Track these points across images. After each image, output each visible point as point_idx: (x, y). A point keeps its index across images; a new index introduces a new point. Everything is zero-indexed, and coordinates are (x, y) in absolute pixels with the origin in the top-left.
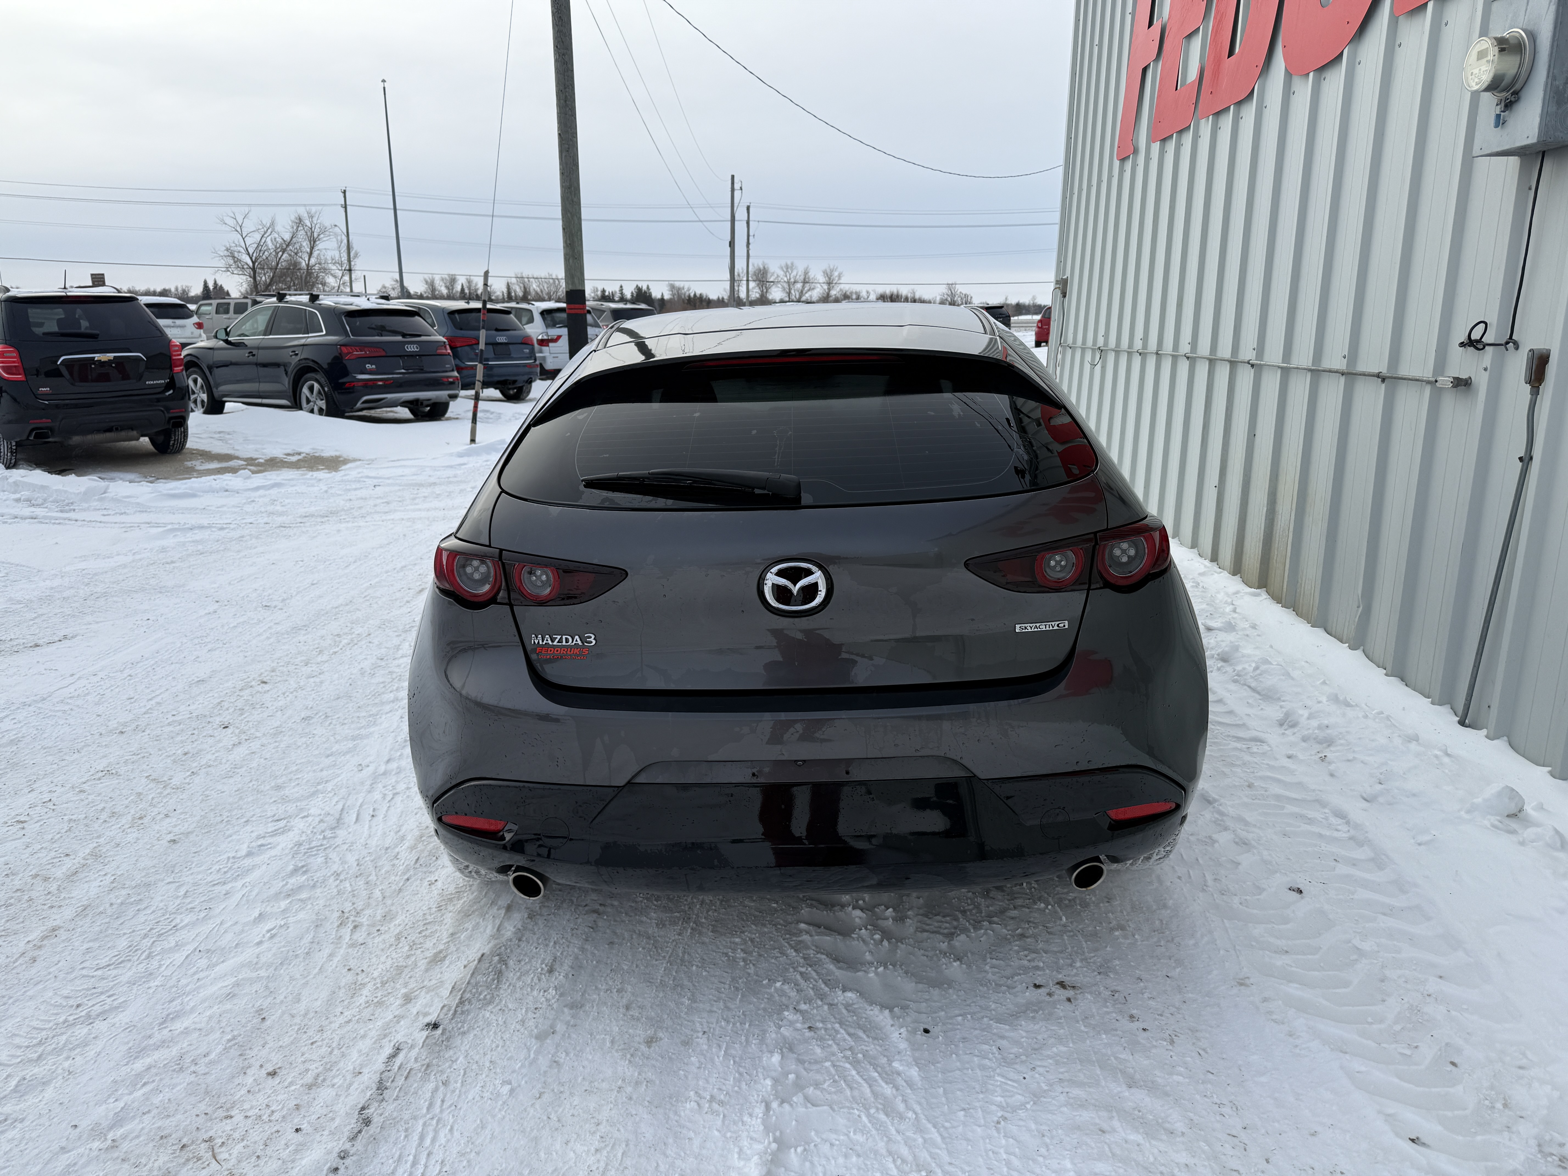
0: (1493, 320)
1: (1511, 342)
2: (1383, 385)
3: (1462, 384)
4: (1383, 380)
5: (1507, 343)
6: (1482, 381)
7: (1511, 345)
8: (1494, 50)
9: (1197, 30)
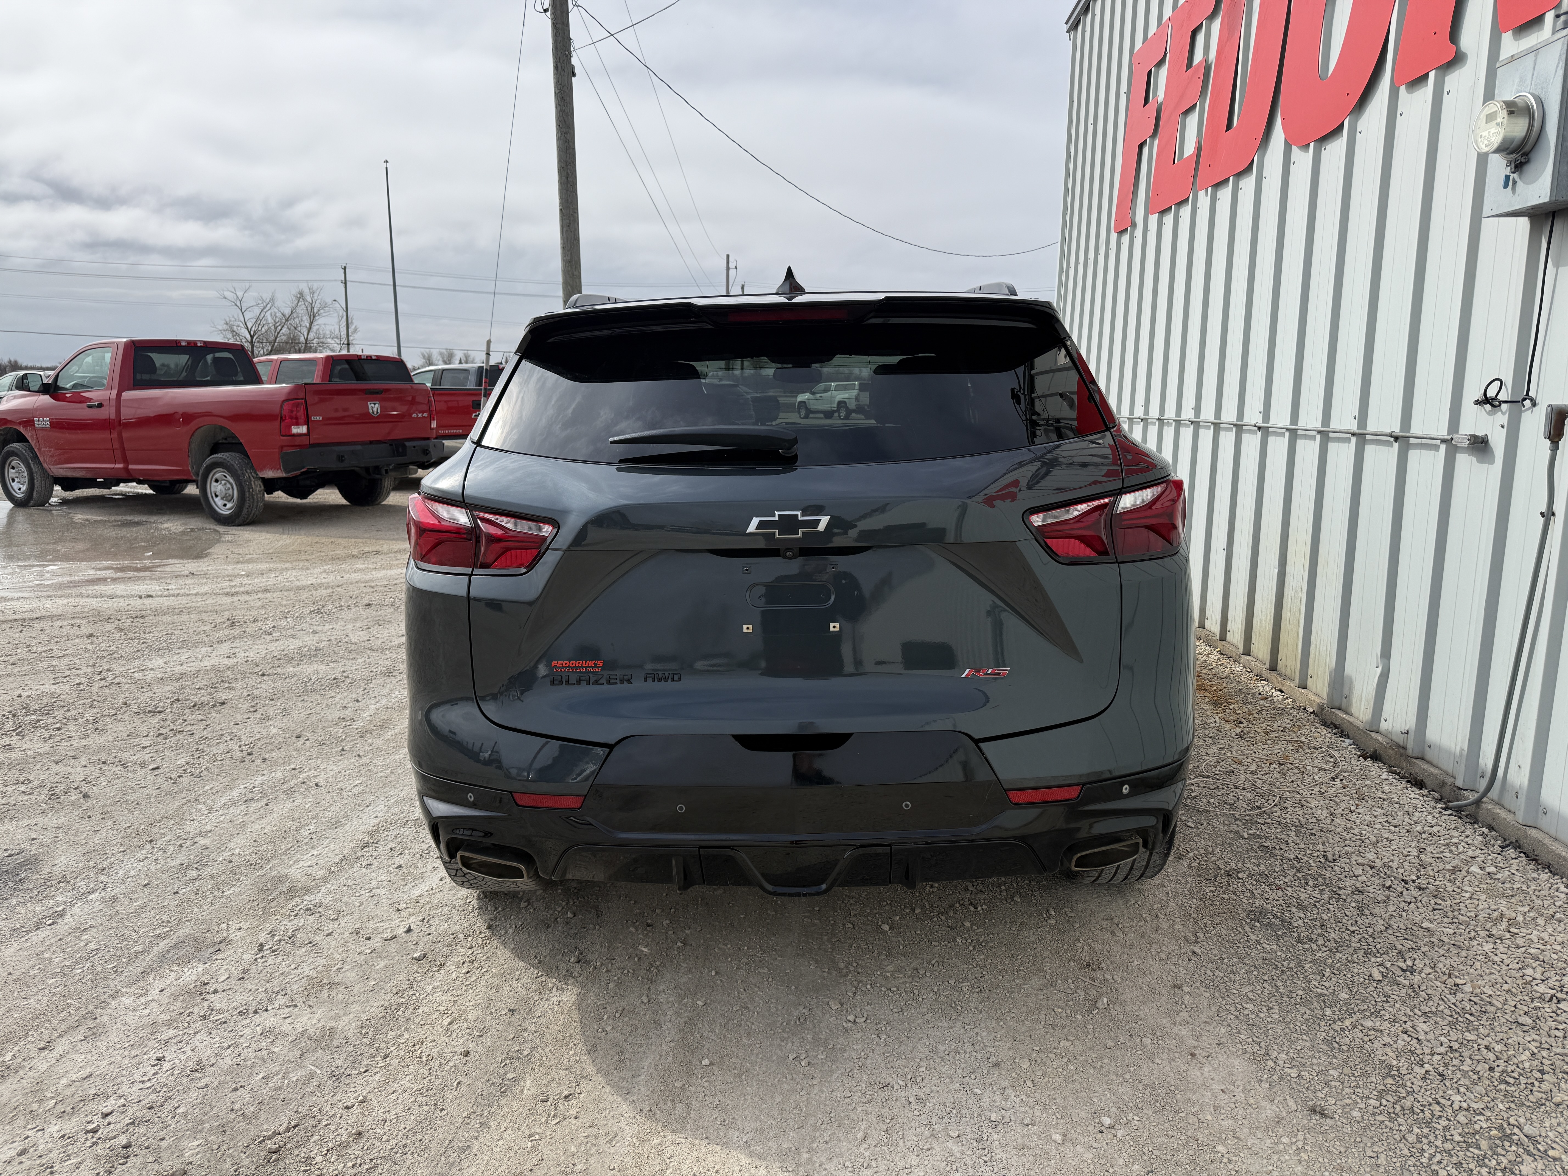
0: (1507, 377)
1: (1528, 399)
2: (1396, 445)
3: (1479, 442)
4: (1396, 439)
6: (1498, 439)
7: (1527, 403)
8: (1503, 114)
9: (1194, 107)
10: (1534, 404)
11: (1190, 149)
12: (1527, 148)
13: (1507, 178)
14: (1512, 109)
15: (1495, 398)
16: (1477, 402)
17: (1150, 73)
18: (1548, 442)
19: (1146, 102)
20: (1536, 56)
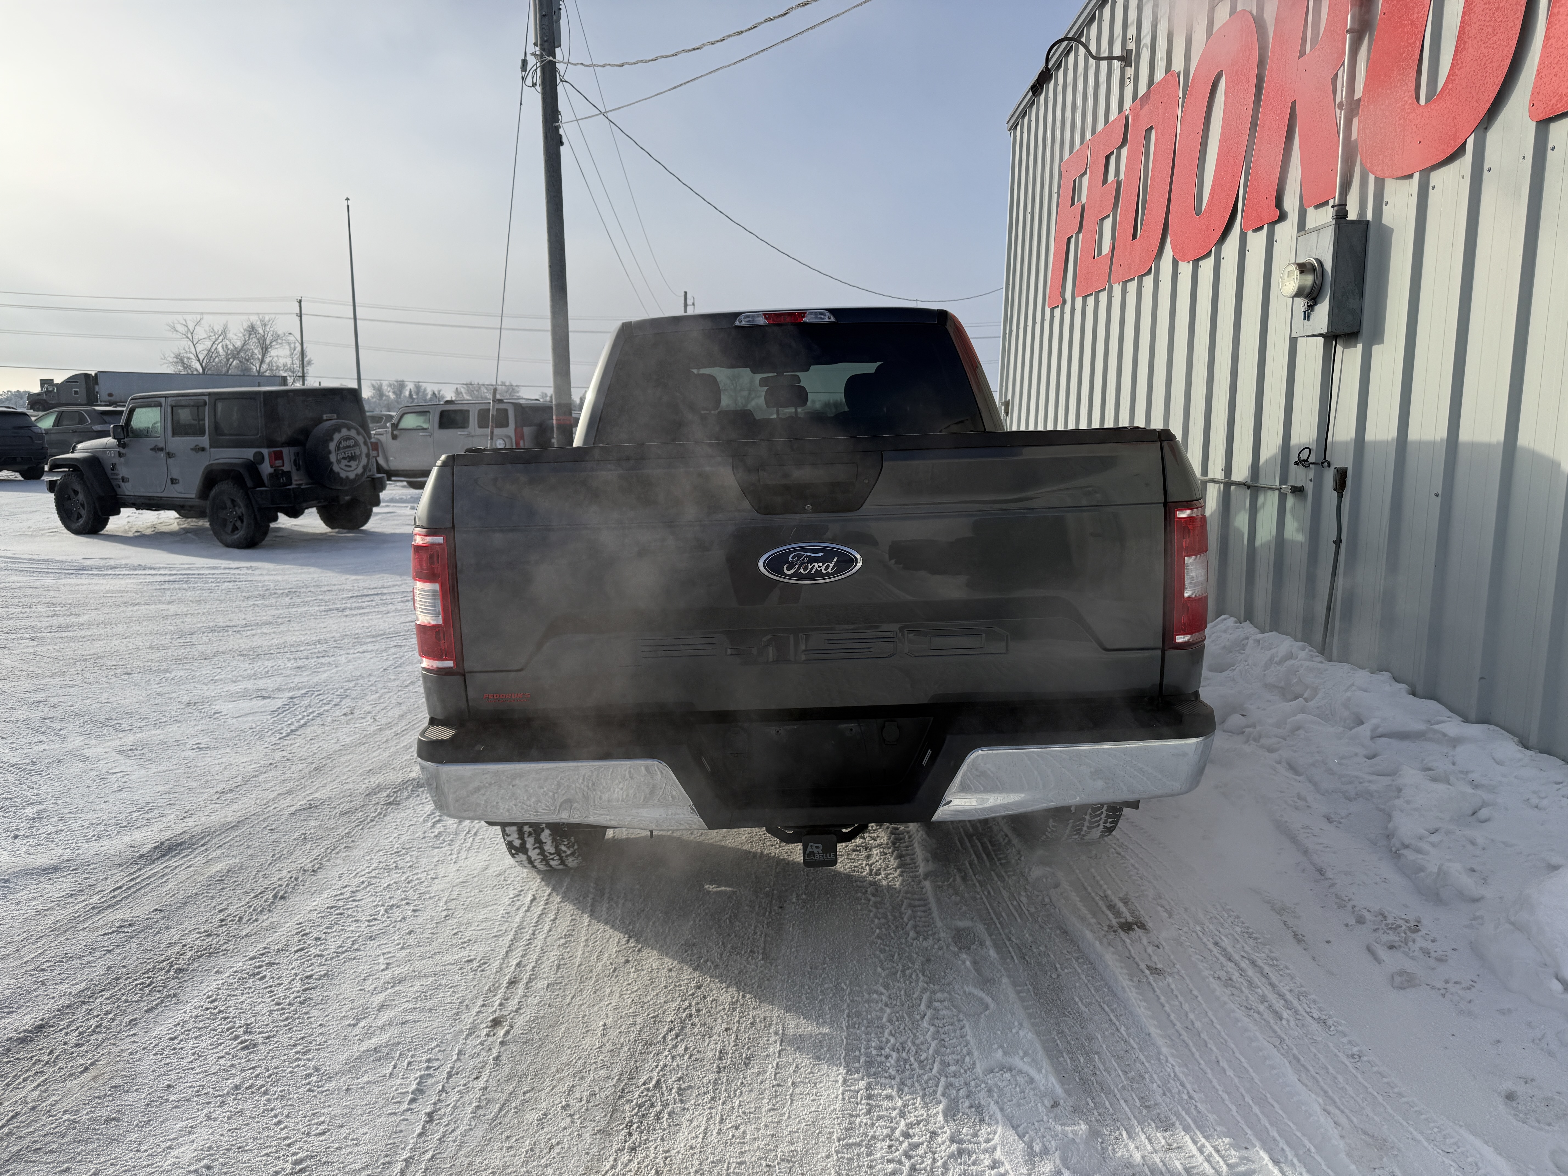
0: (1313, 447)
1: (1324, 463)
2: (1249, 491)
3: (1298, 491)
4: (1249, 487)
5: (1322, 463)
6: (1309, 488)
7: (1326, 464)
8: (1297, 272)
9: (1109, 216)
10: (1329, 465)
11: (1106, 249)
12: (1314, 295)
13: (1305, 312)
14: (1303, 268)
15: (1306, 461)
16: (1296, 463)
17: (1075, 181)
18: (1335, 493)
19: (1072, 204)
20: (1318, 234)
